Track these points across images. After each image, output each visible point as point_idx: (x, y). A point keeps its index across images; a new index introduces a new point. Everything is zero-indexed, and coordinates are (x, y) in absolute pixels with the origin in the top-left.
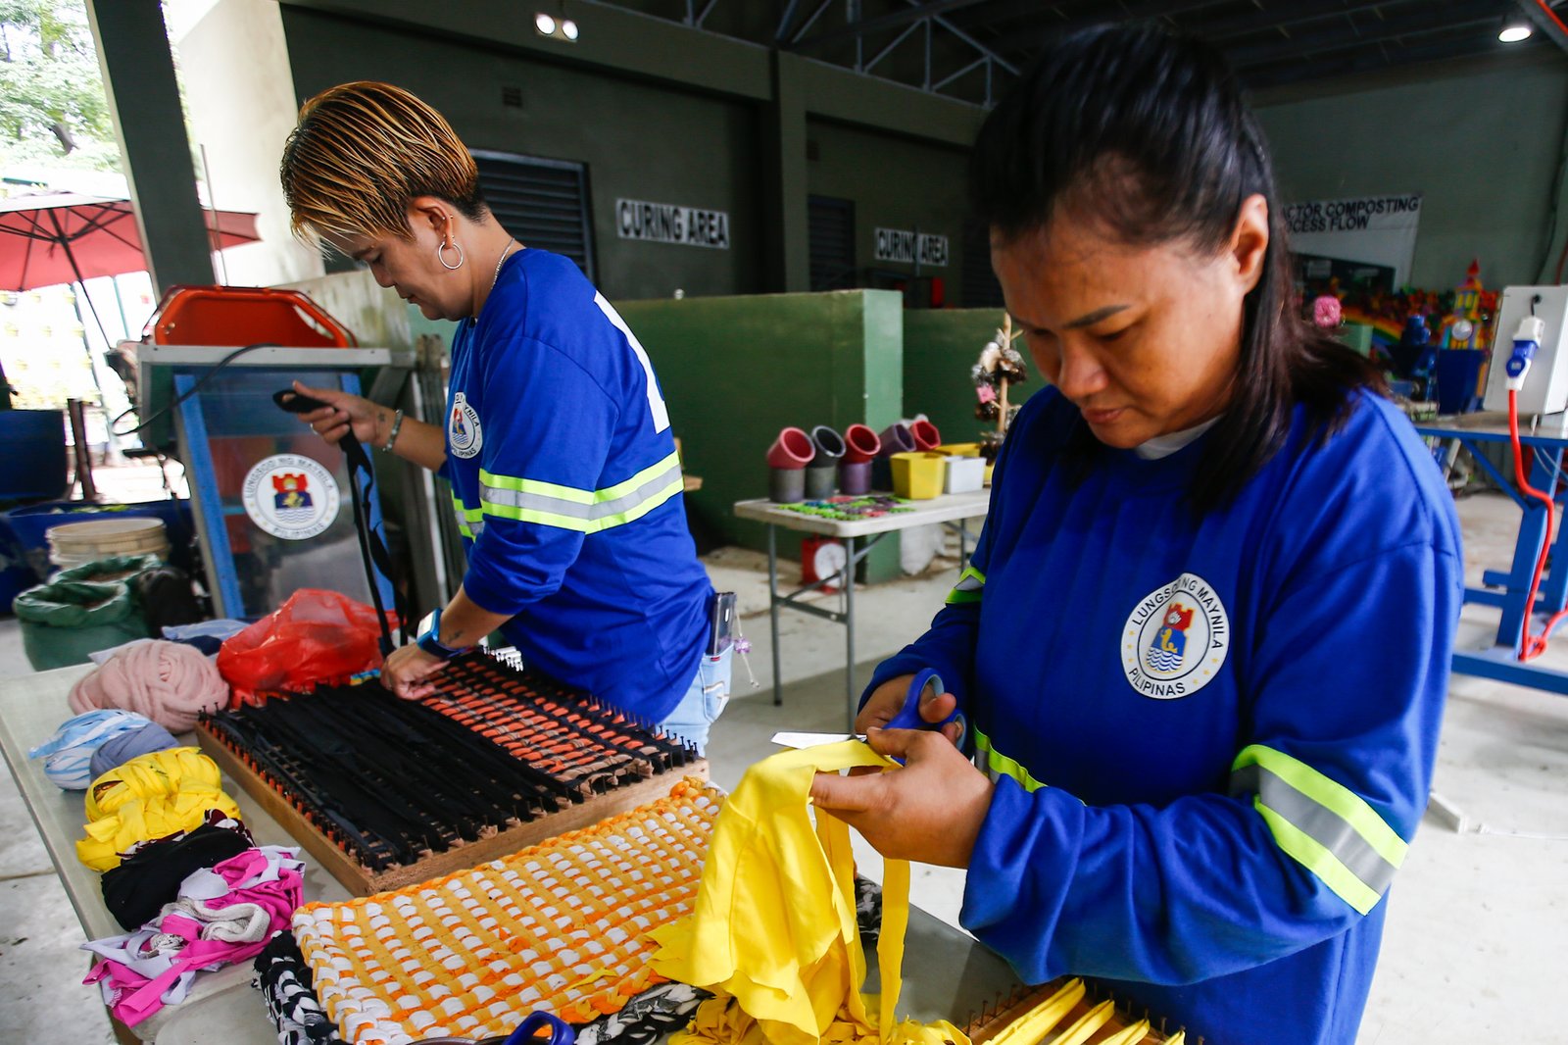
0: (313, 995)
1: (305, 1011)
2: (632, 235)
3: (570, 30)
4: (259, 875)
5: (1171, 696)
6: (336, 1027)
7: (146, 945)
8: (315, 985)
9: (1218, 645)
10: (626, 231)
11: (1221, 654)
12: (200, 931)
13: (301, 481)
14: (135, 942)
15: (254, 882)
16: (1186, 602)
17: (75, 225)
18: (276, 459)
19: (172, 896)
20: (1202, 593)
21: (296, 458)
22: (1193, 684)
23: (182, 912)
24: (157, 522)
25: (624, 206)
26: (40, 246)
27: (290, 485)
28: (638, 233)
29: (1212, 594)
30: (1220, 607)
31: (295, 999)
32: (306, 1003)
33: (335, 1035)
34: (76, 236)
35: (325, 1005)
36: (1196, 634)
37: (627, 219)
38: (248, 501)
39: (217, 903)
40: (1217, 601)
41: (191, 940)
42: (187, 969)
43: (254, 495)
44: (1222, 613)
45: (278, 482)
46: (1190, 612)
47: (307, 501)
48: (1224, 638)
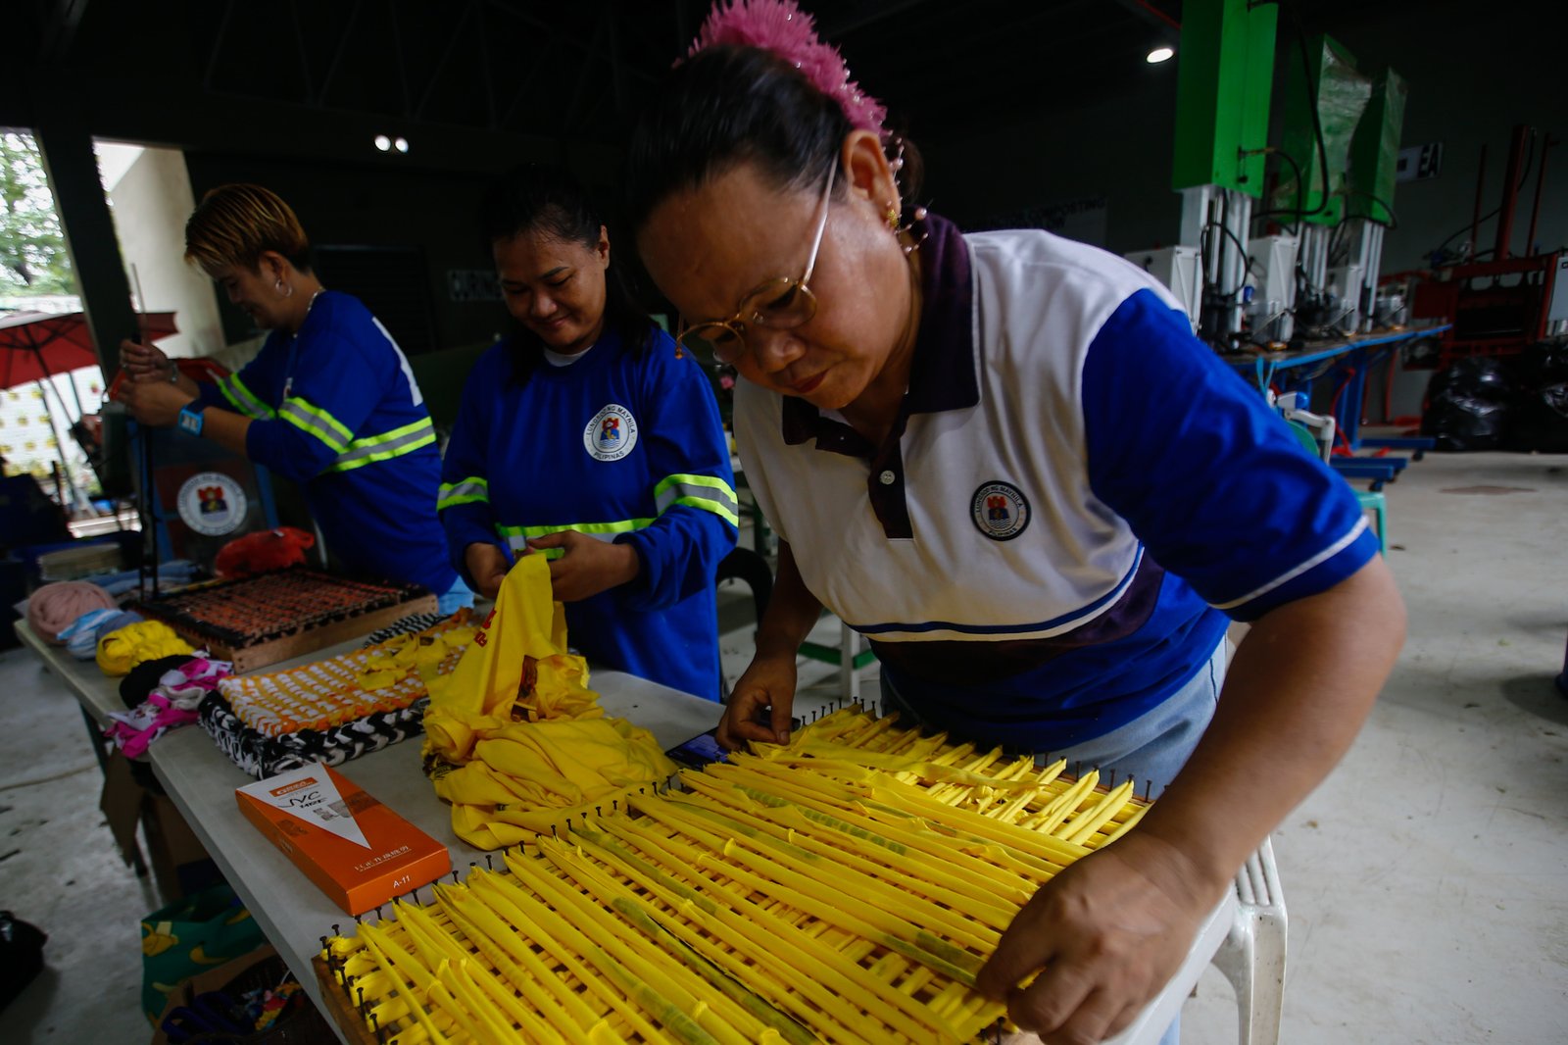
0: (233, 714)
1: (228, 721)
2: (462, 298)
3: (402, 145)
4: (204, 672)
5: (619, 458)
6: (246, 724)
7: (139, 712)
8: (233, 709)
9: (633, 431)
10: (457, 295)
11: (635, 434)
12: (169, 705)
13: (218, 492)
14: (133, 713)
15: (201, 676)
16: (614, 416)
17: (44, 334)
18: (200, 477)
19: (156, 684)
20: (620, 410)
21: (214, 476)
22: (627, 450)
23: (160, 693)
24: (115, 546)
25: (454, 276)
26: (18, 354)
27: (211, 496)
28: (466, 295)
29: (625, 410)
30: (630, 414)
31: (223, 716)
32: (229, 717)
33: (246, 727)
34: (46, 343)
35: (239, 716)
36: (622, 428)
37: (457, 285)
38: (182, 509)
39: (179, 687)
40: (628, 412)
41: (165, 709)
42: (161, 725)
43: (186, 503)
44: (631, 417)
45: (202, 494)
46: (617, 420)
47: (222, 506)
48: (635, 428)
